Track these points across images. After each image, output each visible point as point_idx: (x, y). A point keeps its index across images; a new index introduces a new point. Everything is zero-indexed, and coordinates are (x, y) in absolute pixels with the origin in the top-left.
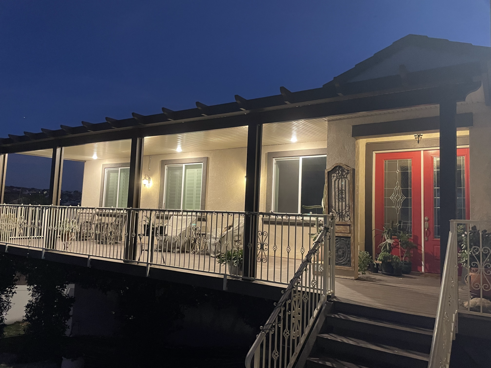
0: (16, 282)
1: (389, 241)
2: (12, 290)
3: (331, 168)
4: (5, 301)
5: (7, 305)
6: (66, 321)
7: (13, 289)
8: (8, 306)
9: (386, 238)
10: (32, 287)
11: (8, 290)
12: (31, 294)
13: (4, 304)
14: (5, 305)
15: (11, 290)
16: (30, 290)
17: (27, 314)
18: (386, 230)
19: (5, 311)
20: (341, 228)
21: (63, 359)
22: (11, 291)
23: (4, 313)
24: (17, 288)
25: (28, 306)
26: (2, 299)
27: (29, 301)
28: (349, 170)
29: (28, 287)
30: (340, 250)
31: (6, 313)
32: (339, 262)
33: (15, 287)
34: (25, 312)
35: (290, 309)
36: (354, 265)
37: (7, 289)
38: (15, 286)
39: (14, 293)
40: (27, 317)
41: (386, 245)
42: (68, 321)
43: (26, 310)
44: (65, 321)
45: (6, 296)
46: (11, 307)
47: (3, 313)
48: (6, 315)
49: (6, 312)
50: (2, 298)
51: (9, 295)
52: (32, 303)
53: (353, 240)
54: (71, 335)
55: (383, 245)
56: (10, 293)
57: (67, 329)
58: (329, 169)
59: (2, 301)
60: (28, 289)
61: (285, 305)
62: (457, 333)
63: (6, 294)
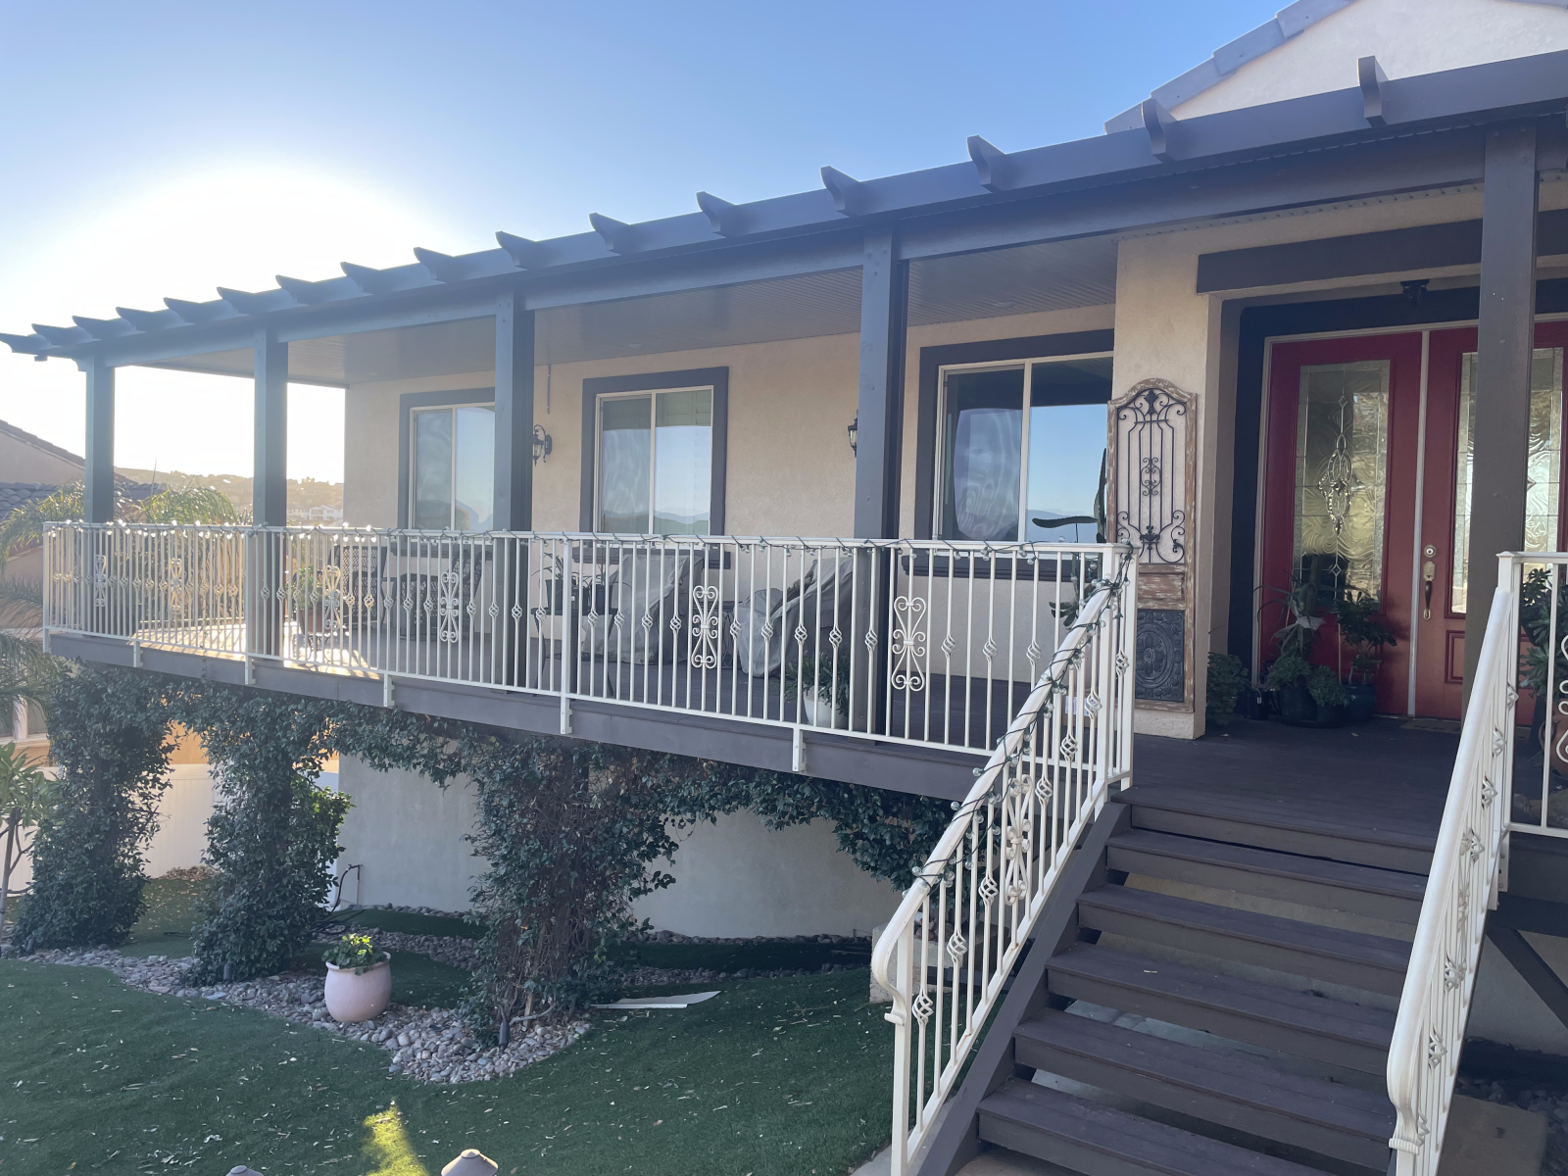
0: (168, 755)
1: (1303, 622)
2: (158, 776)
3: (1126, 394)
4: (141, 810)
5: (148, 821)
6: (328, 863)
7: (162, 773)
8: (150, 824)
9: (1297, 614)
10: (221, 766)
11: (149, 778)
12: (221, 788)
13: (137, 818)
14: (141, 820)
15: (154, 777)
16: (217, 775)
17: (212, 845)
18: (1298, 590)
19: (144, 839)
20: (1154, 583)
21: (327, 969)
22: (156, 780)
23: (141, 845)
24: (172, 770)
25: (214, 822)
26: (133, 803)
27: (216, 807)
28: (1186, 400)
29: (212, 767)
30: (1151, 651)
31: (148, 845)
32: (1146, 688)
33: (166, 768)
34: (207, 837)
35: (997, 822)
36: (1192, 696)
37: (145, 773)
38: (168, 767)
39: (165, 785)
40: (213, 853)
41: (1296, 632)
42: (332, 862)
43: (211, 832)
44: (324, 864)
45: (144, 796)
46: (158, 826)
47: (136, 845)
48: (147, 849)
49: (147, 840)
50: (131, 799)
51: (150, 793)
52: (226, 812)
53: (1190, 621)
54: (337, 905)
55: (1287, 635)
56: (153, 787)
57: (331, 885)
58: (1121, 399)
59: (134, 810)
60: (210, 771)
61: (983, 811)
62: (1505, 889)
63: (141, 788)
